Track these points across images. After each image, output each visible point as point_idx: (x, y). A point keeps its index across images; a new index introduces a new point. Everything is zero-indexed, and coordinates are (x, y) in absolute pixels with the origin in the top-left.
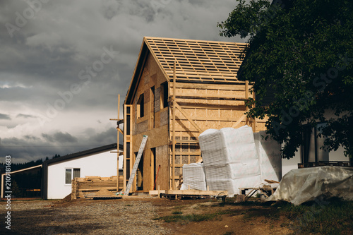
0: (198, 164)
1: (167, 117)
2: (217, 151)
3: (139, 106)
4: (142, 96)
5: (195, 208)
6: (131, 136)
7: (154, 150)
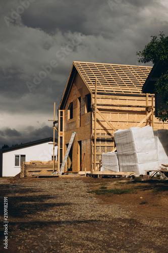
0: (113, 152)
1: (90, 119)
2: (127, 143)
3: (69, 111)
4: (72, 104)
5: (115, 184)
6: (63, 132)
7: (80, 143)
